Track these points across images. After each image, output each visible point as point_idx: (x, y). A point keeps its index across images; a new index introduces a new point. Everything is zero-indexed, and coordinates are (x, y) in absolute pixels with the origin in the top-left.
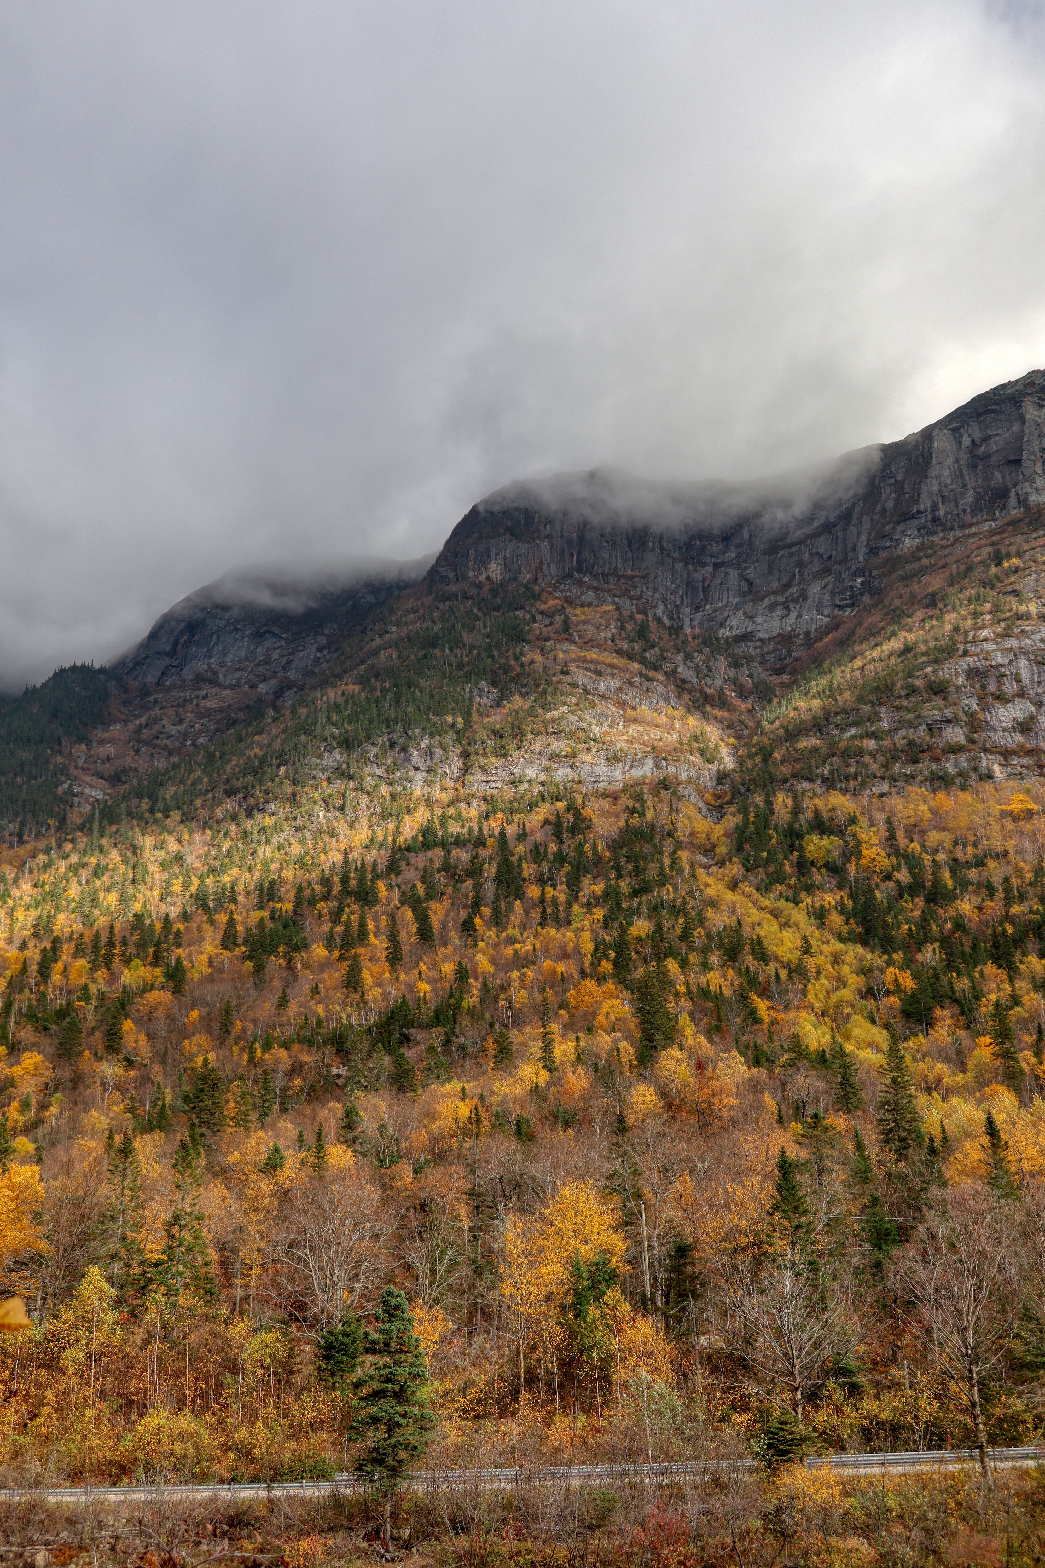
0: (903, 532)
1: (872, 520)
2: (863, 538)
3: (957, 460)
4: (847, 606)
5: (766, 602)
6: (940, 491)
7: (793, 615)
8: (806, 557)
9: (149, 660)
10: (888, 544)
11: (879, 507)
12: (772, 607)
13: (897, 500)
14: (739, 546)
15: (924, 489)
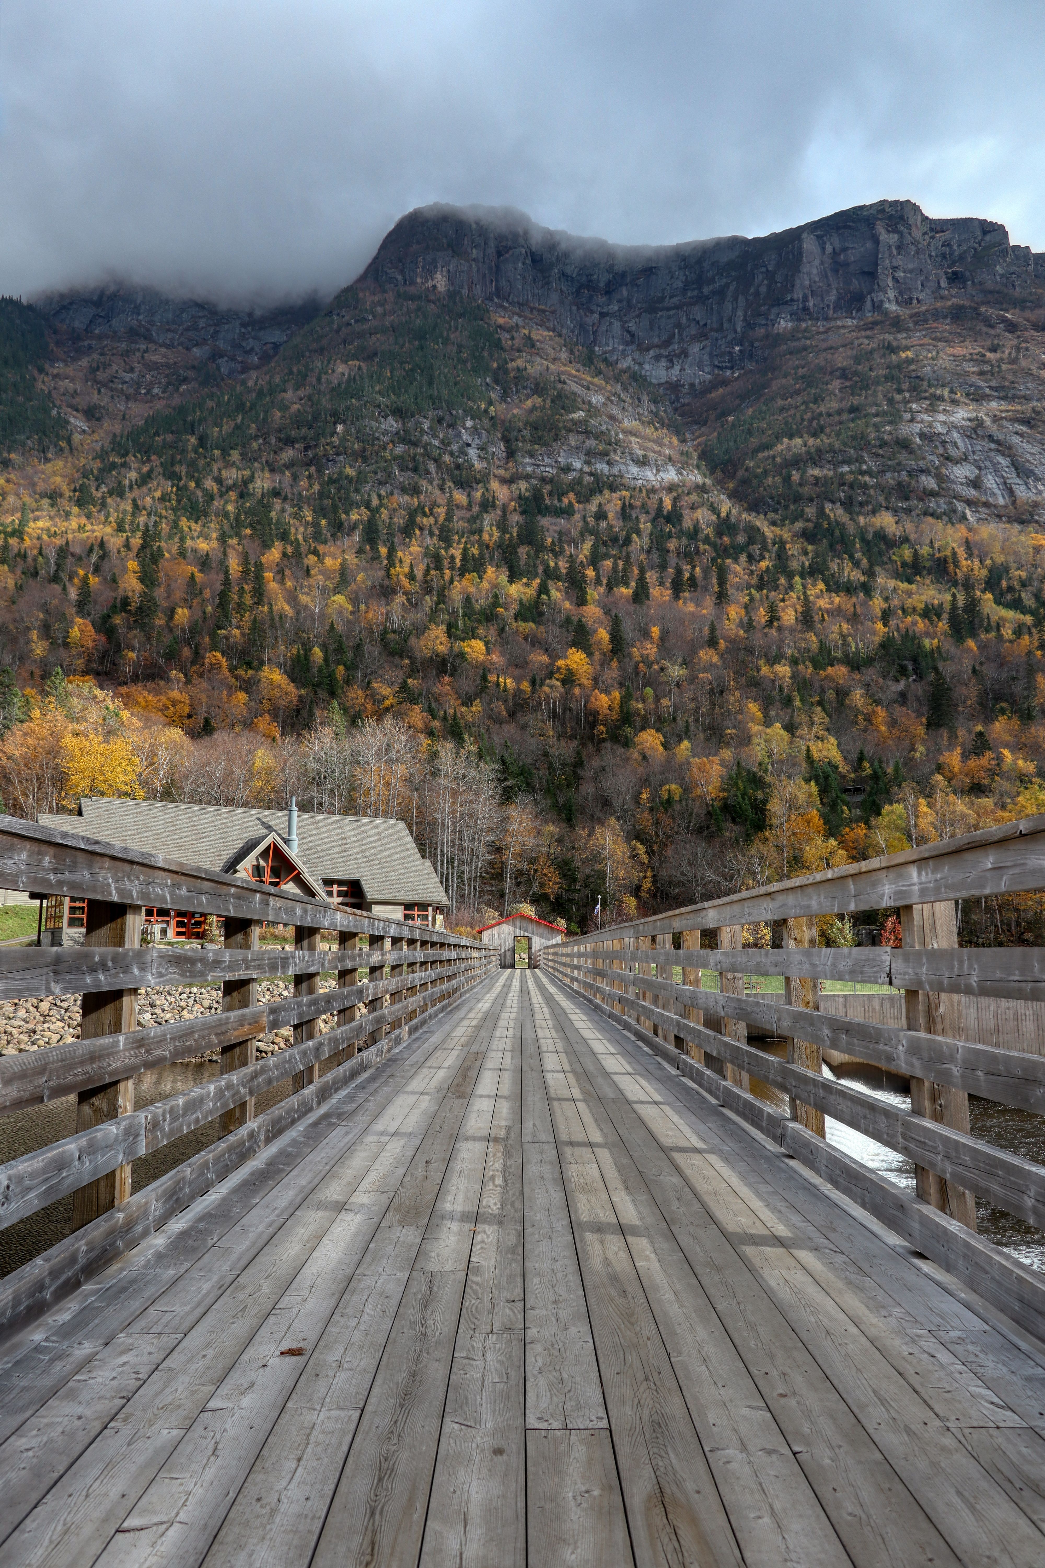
0: (778, 314)
1: (747, 299)
2: (740, 313)
3: (822, 263)
4: (726, 368)
5: (652, 353)
6: (810, 286)
7: (677, 368)
8: (684, 320)
9: (74, 306)
10: (764, 322)
11: (752, 290)
12: (657, 358)
13: (769, 286)
14: (620, 301)
15: (798, 282)
